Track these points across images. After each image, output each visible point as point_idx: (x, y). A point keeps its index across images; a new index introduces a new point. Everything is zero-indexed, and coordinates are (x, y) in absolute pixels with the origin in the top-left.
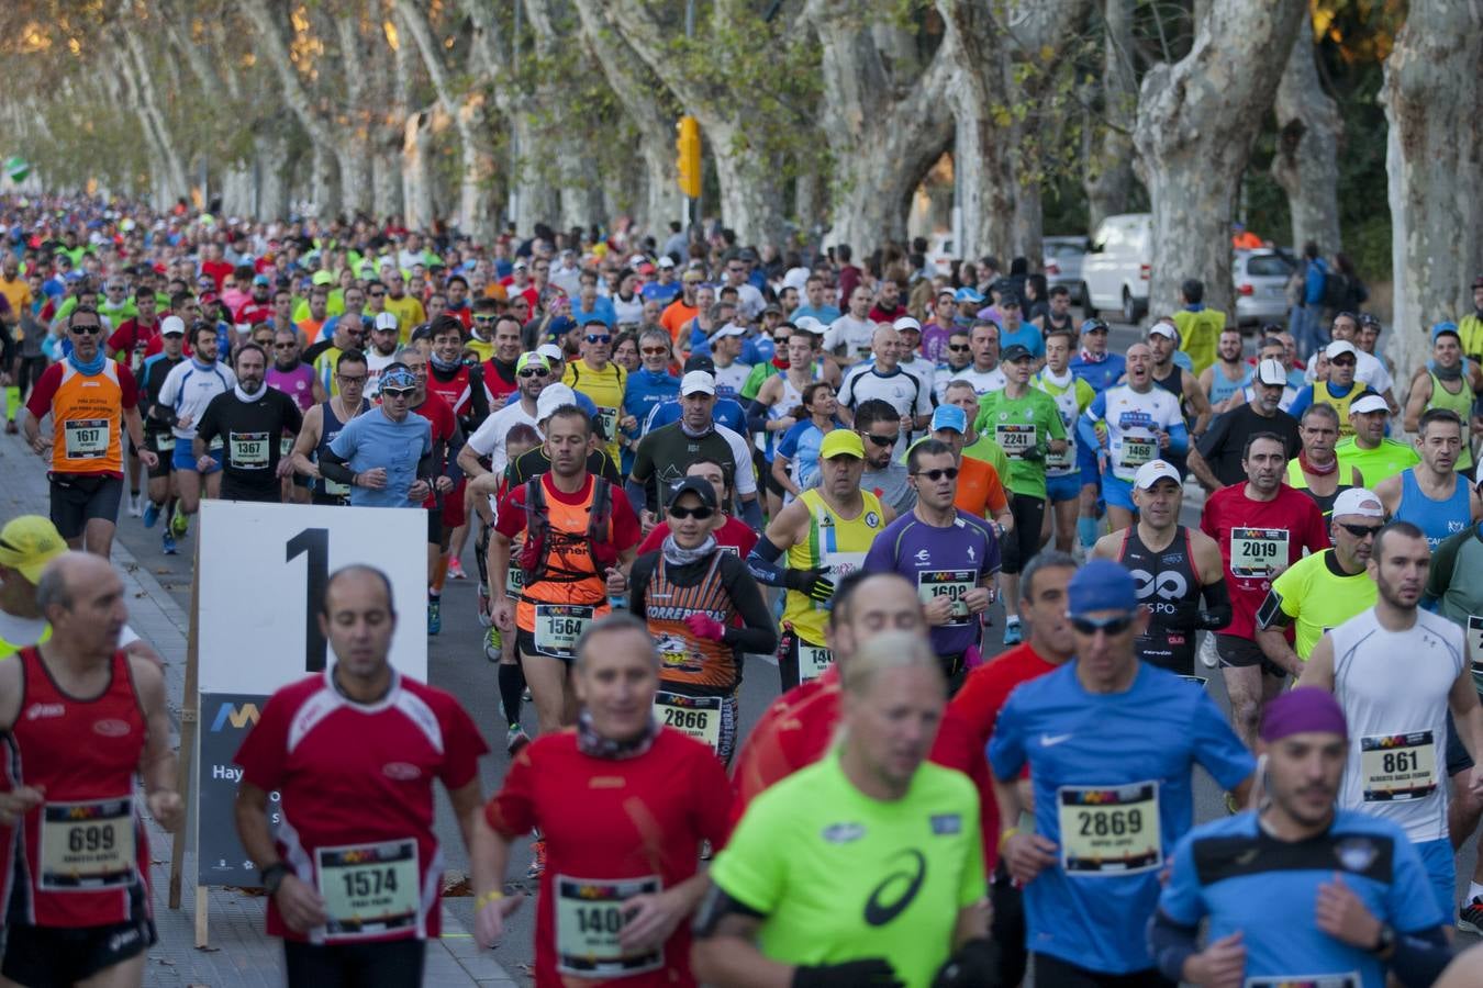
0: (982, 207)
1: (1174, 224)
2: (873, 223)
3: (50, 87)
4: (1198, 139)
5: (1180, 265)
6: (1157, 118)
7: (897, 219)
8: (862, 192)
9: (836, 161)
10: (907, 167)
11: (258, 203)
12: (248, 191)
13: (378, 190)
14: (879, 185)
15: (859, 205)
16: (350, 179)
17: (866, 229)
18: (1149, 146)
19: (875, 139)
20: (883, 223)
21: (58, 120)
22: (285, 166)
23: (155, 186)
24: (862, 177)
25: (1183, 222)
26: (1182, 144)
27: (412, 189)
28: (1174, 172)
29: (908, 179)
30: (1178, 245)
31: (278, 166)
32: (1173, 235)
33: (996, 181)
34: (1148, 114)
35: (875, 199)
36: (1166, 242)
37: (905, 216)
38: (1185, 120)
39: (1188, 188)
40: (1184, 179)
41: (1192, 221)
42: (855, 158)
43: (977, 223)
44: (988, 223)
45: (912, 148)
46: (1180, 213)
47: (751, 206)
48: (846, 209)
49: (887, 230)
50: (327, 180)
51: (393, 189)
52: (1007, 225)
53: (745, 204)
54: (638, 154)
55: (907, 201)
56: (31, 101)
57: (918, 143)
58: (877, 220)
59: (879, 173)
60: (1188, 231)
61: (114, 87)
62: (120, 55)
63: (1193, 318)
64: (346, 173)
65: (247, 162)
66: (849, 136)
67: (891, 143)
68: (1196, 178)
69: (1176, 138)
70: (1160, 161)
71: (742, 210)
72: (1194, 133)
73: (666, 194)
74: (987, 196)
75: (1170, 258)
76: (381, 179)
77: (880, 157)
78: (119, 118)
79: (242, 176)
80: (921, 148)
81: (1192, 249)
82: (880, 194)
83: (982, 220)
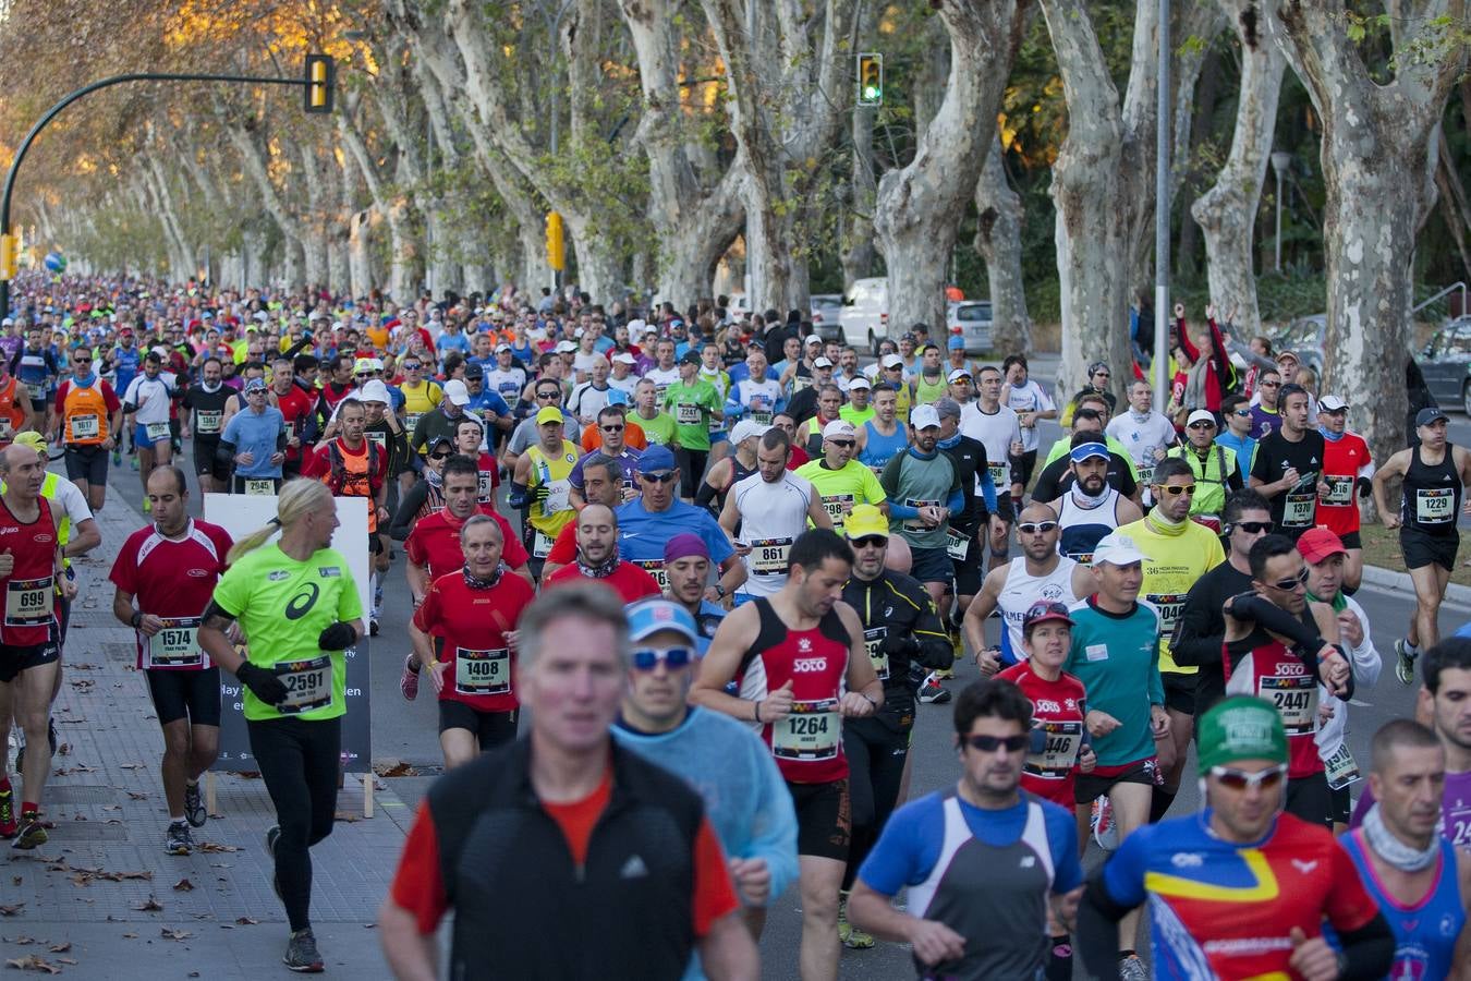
0: (766, 274)
1: (904, 283)
2: (688, 286)
3: (96, 199)
4: (920, 223)
5: (908, 313)
6: (891, 208)
7: (705, 282)
8: (679, 264)
9: (661, 242)
10: (712, 246)
11: (246, 279)
12: (239, 271)
13: (331, 269)
14: (692, 260)
15: (678, 273)
16: (312, 261)
17: (683, 291)
18: (885, 228)
19: (689, 226)
20: (695, 286)
21: (103, 222)
22: (265, 253)
23: (172, 269)
24: (679, 254)
25: (911, 282)
26: (909, 227)
27: (356, 268)
28: (903, 247)
29: (713, 255)
30: (907, 300)
31: (260, 252)
32: (904, 292)
33: (776, 255)
34: (884, 206)
35: (689, 269)
36: (898, 297)
37: (711, 281)
38: (910, 209)
39: (914, 258)
40: (911, 252)
41: (917, 282)
42: (674, 239)
43: (763, 286)
44: (771, 285)
45: (715, 232)
46: (908, 277)
47: (599, 275)
48: (668, 276)
49: (698, 292)
50: (295, 262)
51: (342, 268)
52: (784, 287)
53: (595, 274)
54: (519, 239)
55: (713, 270)
56: (83, 209)
57: (719, 229)
58: (691, 285)
59: (691, 250)
60: (914, 289)
61: (142, 198)
62: (147, 175)
64: (309, 257)
65: (238, 250)
66: (670, 225)
67: (700, 229)
68: (920, 251)
69: (905, 222)
70: (893, 239)
71: (593, 278)
72: (917, 219)
73: (539, 268)
74: (769, 265)
75: (902, 309)
76: (334, 260)
77: (692, 239)
78: (147, 221)
79: (234, 260)
80: (721, 232)
81: (917, 303)
82: (692, 265)
83: (767, 282)
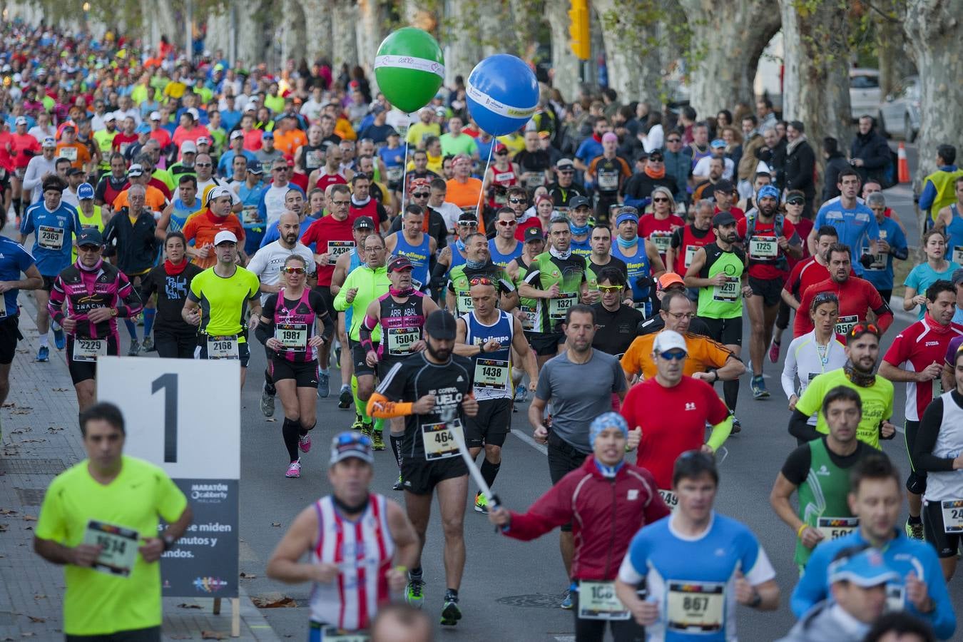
0: (800, 76)
1: (938, 95)
2: (723, 85)
4: (956, 26)
5: (942, 129)
6: (923, 9)
7: (744, 80)
8: (714, 59)
9: (693, 33)
10: (752, 38)
11: (236, 43)
12: (228, 31)
13: (336, 38)
14: (728, 53)
15: (712, 70)
16: (314, 27)
17: (718, 90)
18: (916, 32)
19: (725, 14)
20: (732, 85)
22: (259, 11)
23: (145, 23)
24: (713, 46)
25: (945, 93)
26: (943, 31)
27: (365, 39)
28: (936, 54)
29: (753, 48)
30: (941, 113)
31: (253, 10)
32: (937, 105)
33: (811, 55)
34: (916, 7)
35: (726, 65)
36: (931, 111)
37: (751, 78)
38: (945, 11)
39: (948, 66)
40: (945, 60)
41: (952, 93)
42: (708, 29)
43: (796, 90)
44: (805, 89)
45: (756, 21)
46: (942, 87)
47: (631, 66)
48: (701, 73)
49: (736, 91)
50: (294, 26)
51: (349, 37)
52: (821, 91)
53: (627, 64)
54: (544, 18)
55: (753, 65)
57: (760, 17)
58: (727, 82)
59: (728, 42)
60: (948, 102)
63: (948, 176)
64: (310, 22)
65: (226, 6)
66: (703, 12)
67: (738, 18)
68: (955, 58)
69: (938, 26)
70: (926, 45)
71: (624, 70)
72: (953, 22)
73: (568, 53)
74: (804, 67)
75: (934, 124)
76: (339, 28)
77: (729, 29)
79: (222, 18)
80: (763, 21)
81: (951, 116)
82: (729, 60)
83: (801, 86)
